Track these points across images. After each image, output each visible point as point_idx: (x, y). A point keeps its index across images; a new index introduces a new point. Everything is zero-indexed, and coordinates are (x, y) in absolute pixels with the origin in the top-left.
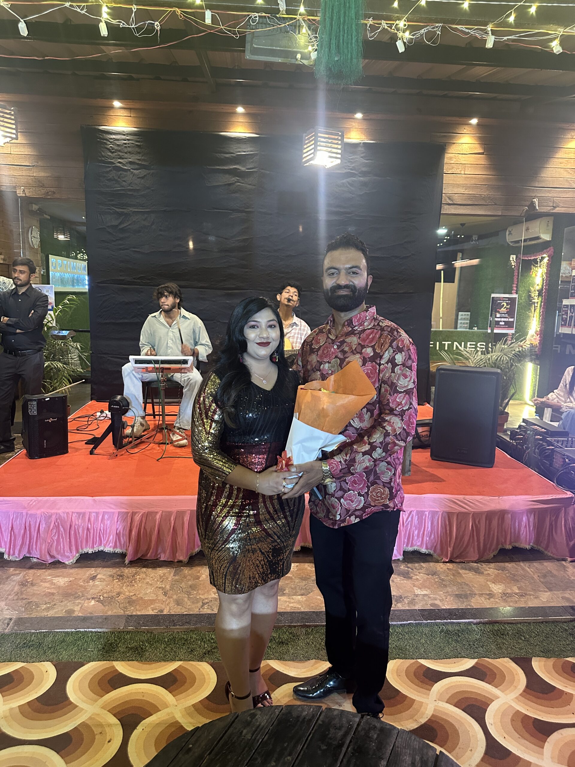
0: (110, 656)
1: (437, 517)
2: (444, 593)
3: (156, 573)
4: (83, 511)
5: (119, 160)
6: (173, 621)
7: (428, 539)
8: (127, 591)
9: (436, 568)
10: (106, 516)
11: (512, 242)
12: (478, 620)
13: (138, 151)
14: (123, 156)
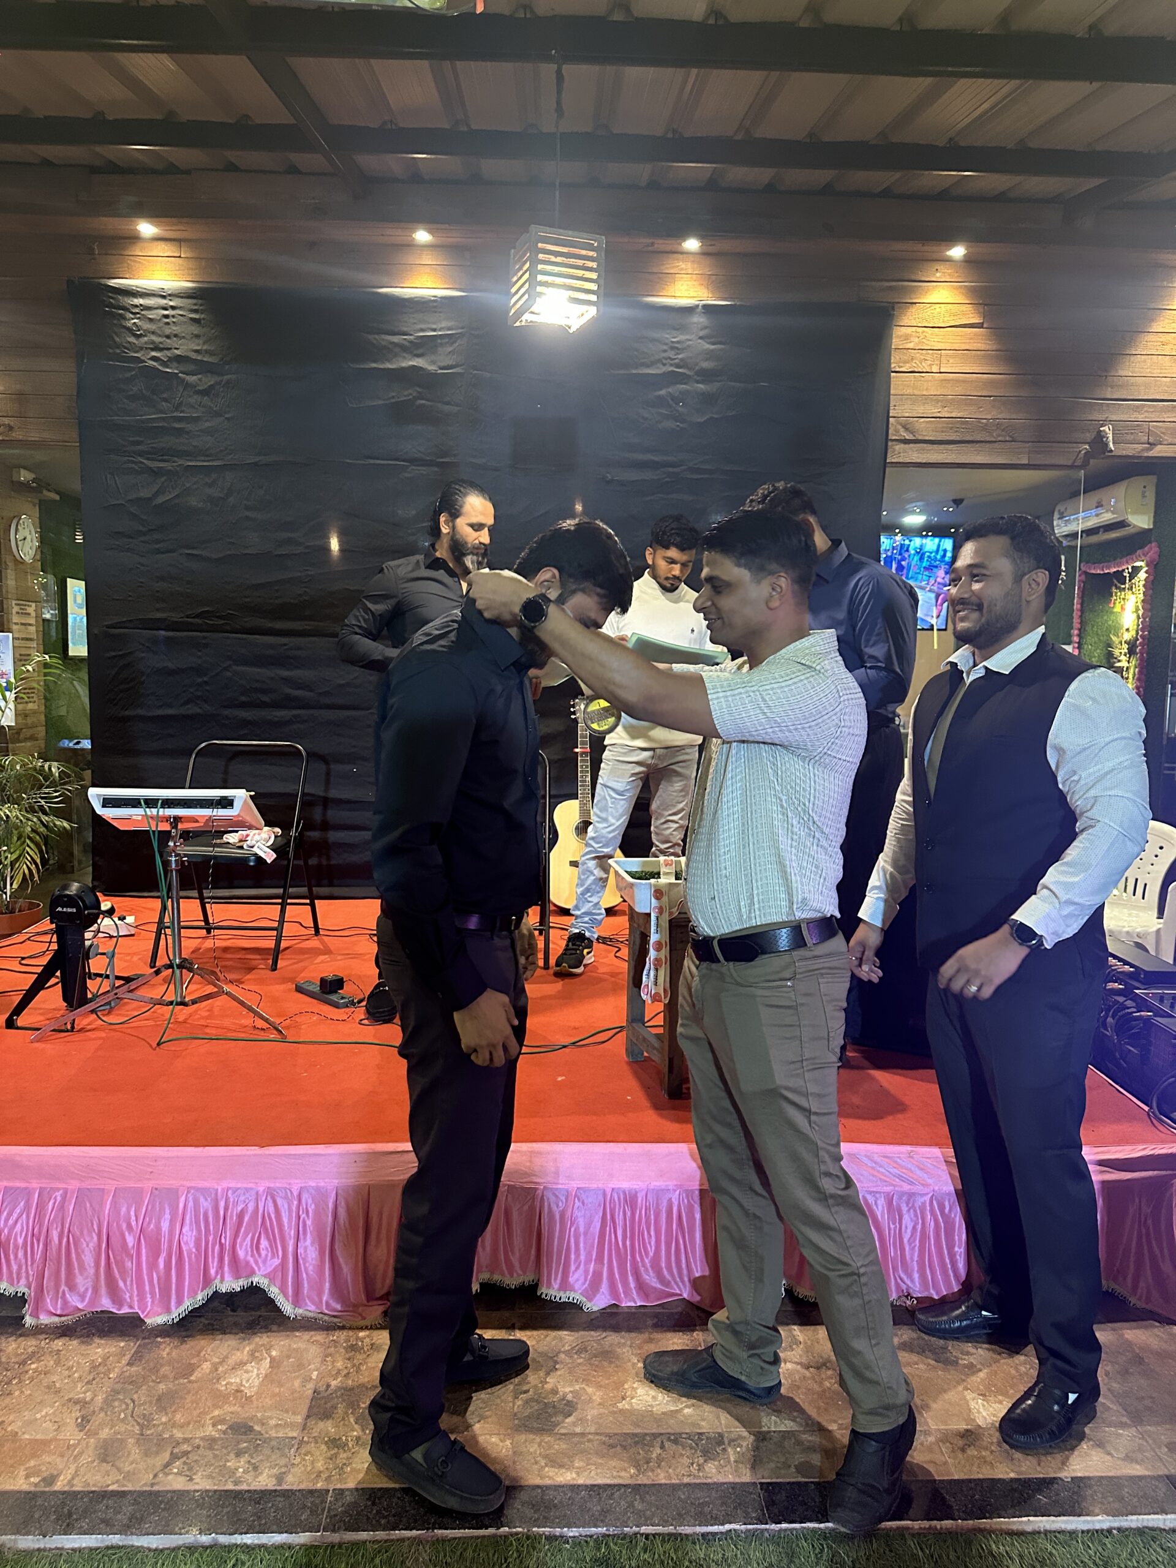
3: (86, 1355)
5: (154, 354)
11: (1065, 536)
13: (195, 332)
14: (161, 343)
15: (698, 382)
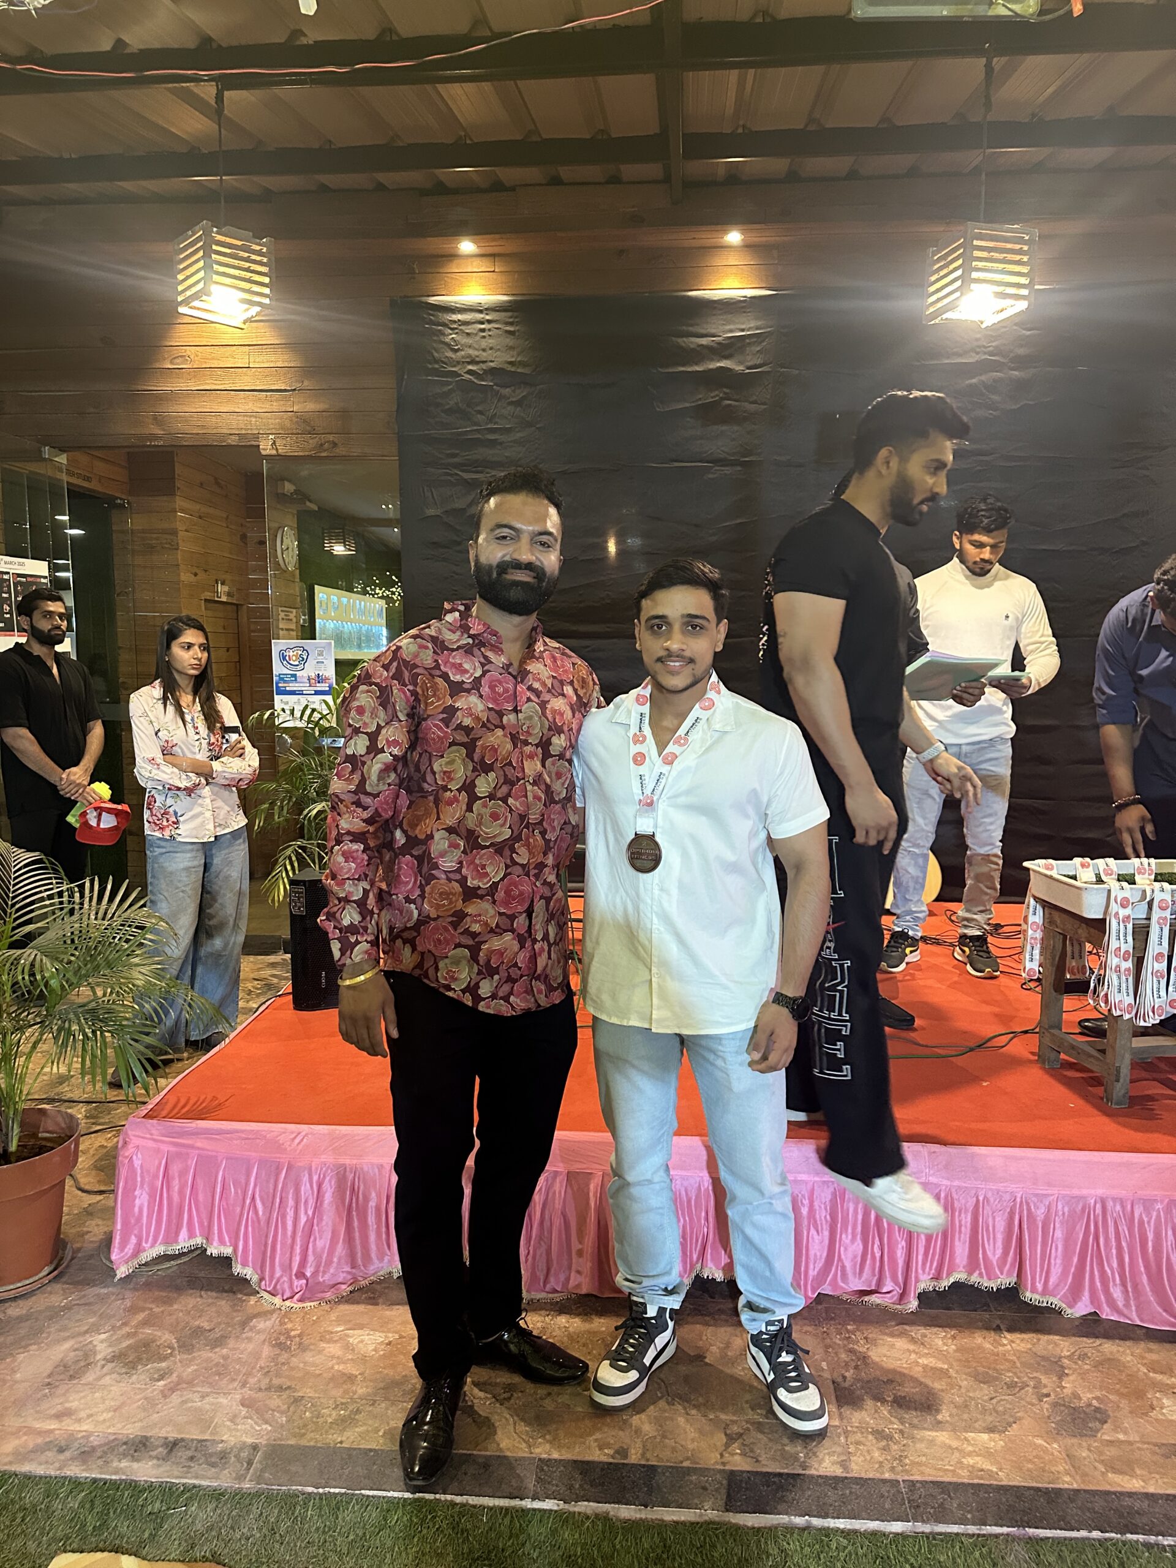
5: (470, 367)
13: (510, 344)
14: (477, 356)
15: (1013, 369)
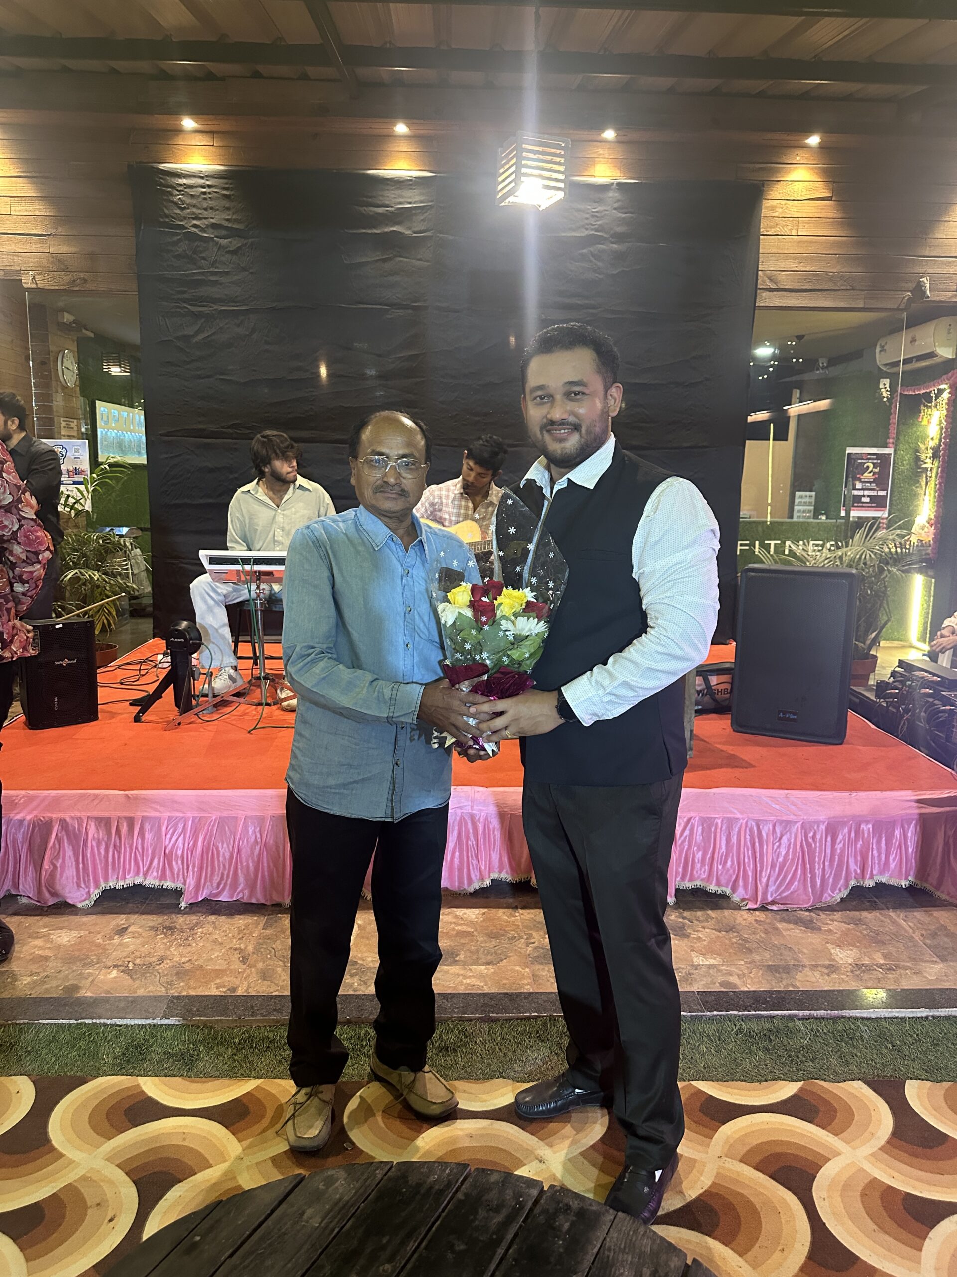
0: (134, 1068)
1: (737, 829)
2: (746, 963)
3: (233, 925)
4: (107, 814)
5: (195, 222)
6: (252, 1007)
7: (720, 867)
8: (178, 954)
9: (735, 919)
10: (147, 824)
11: (886, 365)
12: (807, 1013)
13: (227, 205)
14: (200, 214)
15: (612, 243)
